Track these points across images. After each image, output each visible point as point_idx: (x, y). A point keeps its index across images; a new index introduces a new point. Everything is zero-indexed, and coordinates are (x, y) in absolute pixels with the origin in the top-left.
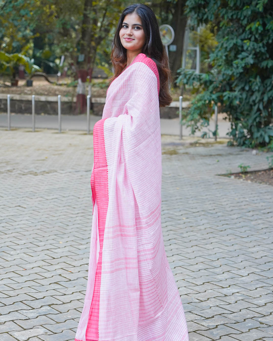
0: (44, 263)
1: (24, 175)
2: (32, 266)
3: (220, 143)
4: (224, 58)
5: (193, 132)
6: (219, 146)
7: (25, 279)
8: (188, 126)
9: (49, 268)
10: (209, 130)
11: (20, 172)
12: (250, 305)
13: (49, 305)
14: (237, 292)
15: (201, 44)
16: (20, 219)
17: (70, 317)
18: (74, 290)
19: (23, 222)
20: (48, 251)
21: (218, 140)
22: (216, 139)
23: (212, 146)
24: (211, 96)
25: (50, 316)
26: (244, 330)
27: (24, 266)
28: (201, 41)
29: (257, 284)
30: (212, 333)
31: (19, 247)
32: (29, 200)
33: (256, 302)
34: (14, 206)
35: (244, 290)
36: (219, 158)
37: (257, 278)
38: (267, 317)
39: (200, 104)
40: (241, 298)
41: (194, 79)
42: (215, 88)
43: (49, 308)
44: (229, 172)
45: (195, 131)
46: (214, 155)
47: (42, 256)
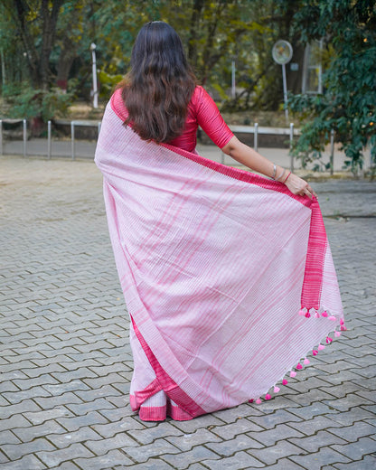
0: (92, 325)
1: (100, 215)
2: (76, 329)
3: (337, 177)
4: (337, 78)
5: (304, 165)
6: (334, 182)
7: (64, 344)
8: (298, 158)
9: (94, 331)
10: (322, 163)
11: (95, 212)
12: (323, 384)
13: (81, 379)
14: (312, 366)
15: (324, 62)
16: (79, 269)
17: (101, 394)
18: (116, 359)
19: (82, 273)
20: (101, 310)
21: (335, 174)
22: (332, 172)
23: (326, 181)
24: (323, 124)
25: (78, 393)
26: (306, 418)
27: (66, 328)
28: (323, 59)
29: (339, 355)
30: (266, 421)
31: (69, 304)
32: (97, 246)
33: (331, 379)
34: (78, 252)
35: (320, 363)
36: (331, 196)
37: (340, 348)
38: (340, 401)
39: (310, 133)
40: (314, 374)
41: (303, 103)
42: (328, 114)
43: (79, 382)
44: (336, 213)
45: (306, 164)
46: (325, 192)
47: (92, 316)
